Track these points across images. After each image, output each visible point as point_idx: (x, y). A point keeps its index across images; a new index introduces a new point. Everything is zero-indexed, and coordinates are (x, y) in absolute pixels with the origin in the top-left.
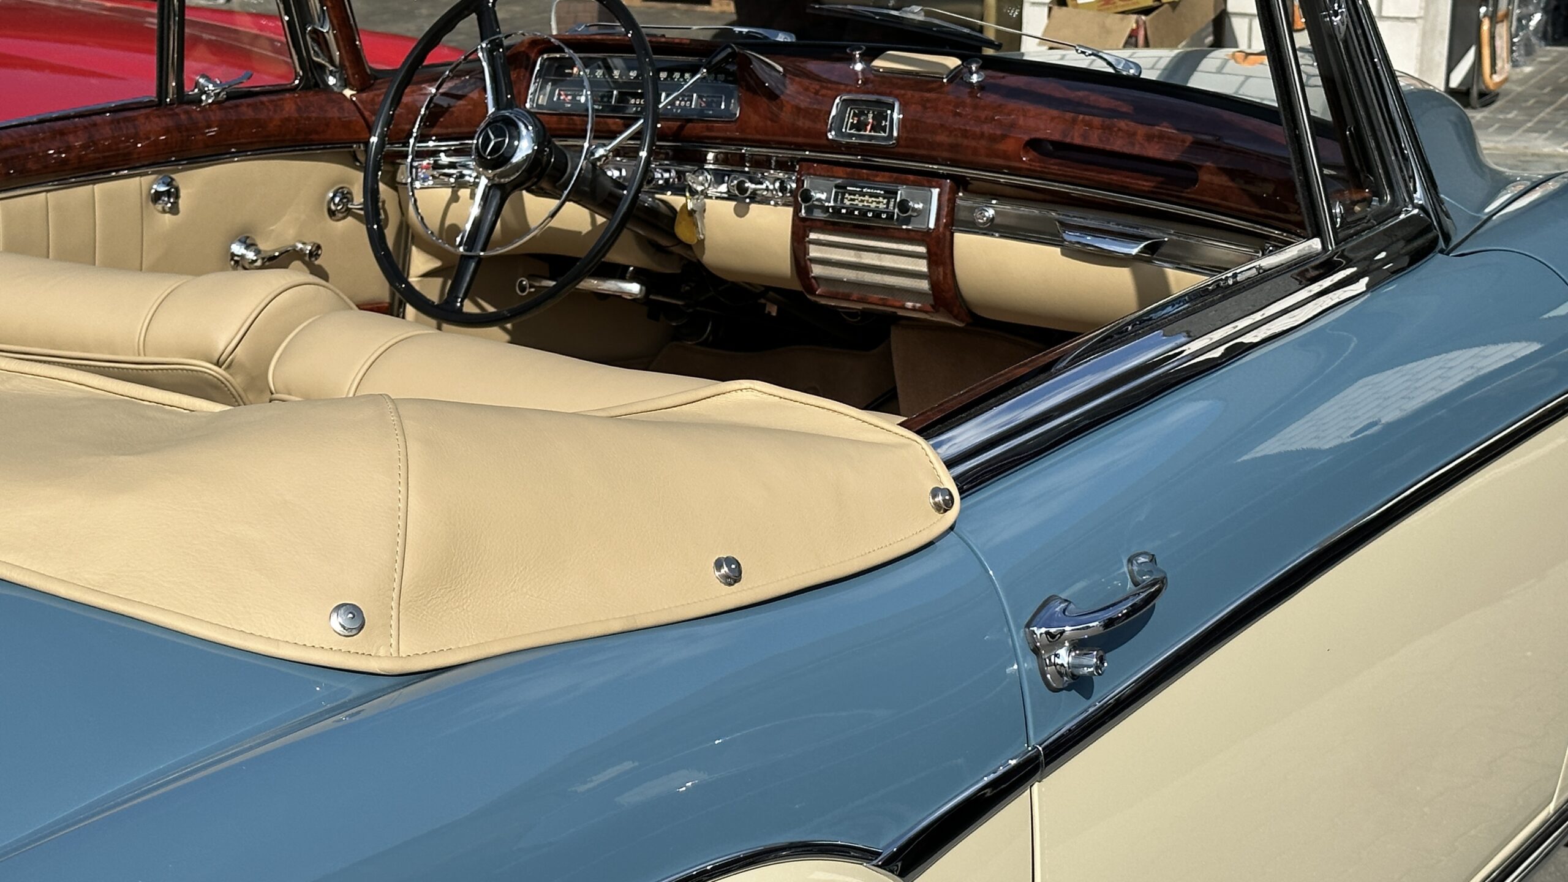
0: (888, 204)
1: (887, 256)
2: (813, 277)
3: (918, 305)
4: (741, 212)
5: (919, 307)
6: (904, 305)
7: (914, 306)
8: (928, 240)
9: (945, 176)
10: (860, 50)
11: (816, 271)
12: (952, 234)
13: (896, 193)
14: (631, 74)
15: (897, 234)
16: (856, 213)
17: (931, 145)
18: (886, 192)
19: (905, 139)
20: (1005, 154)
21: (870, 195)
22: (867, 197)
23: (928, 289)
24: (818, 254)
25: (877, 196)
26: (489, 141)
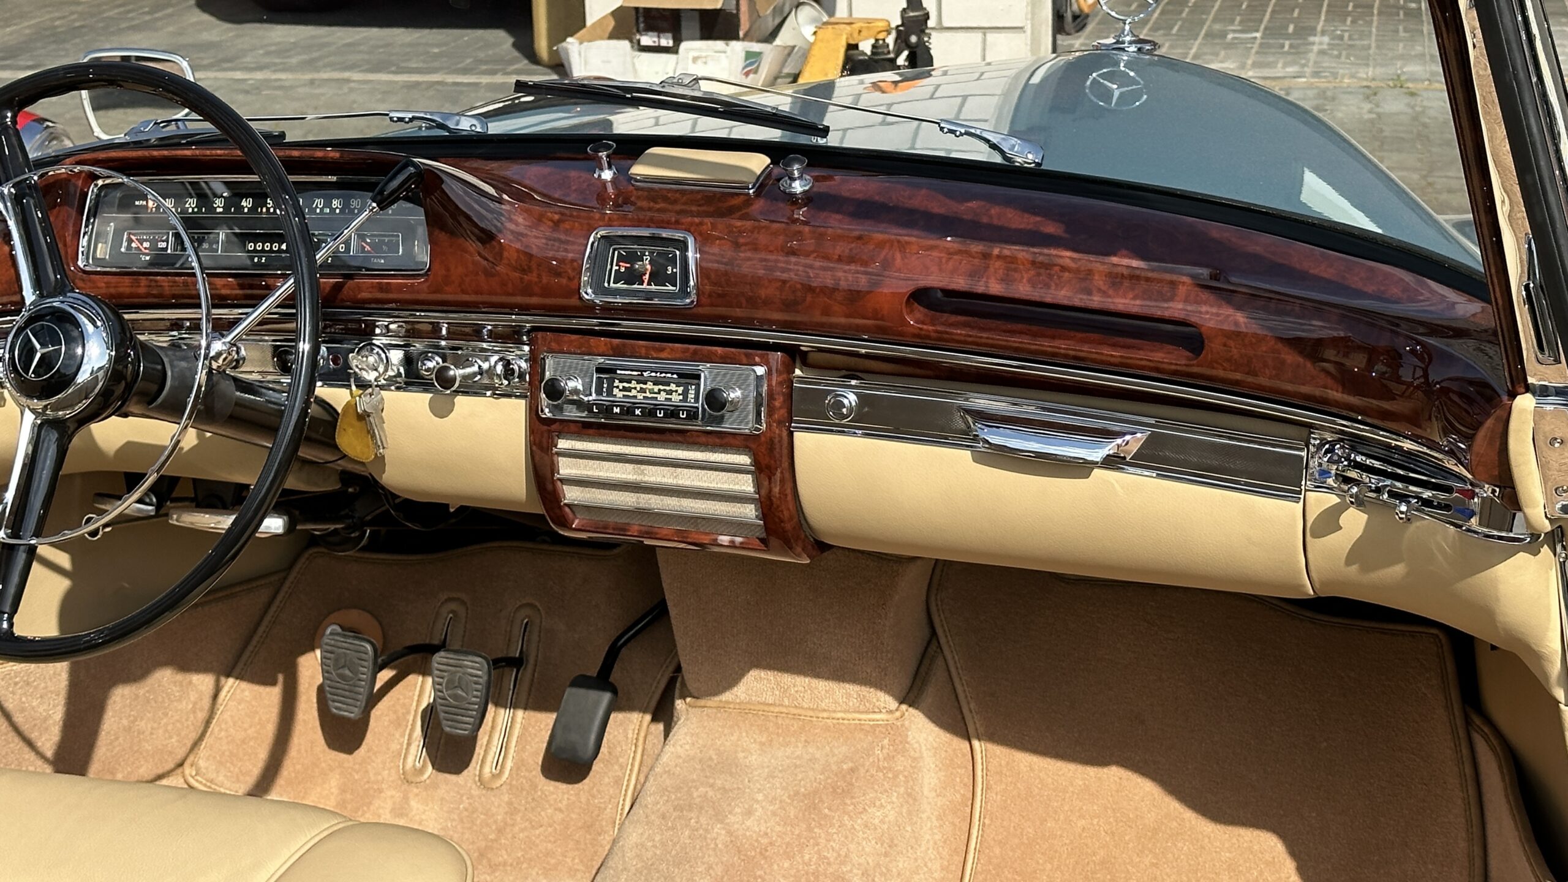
0: (685, 394)
1: (686, 471)
2: (565, 504)
3: (738, 540)
4: (441, 410)
5: (741, 543)
6: (715, 540)
7: (732, 542)
8: (753, 446)
9: (776, 347)
10: (608, 147)
11: (572, 495)
12: (791, 434)
13: (698, 377)
14: (244, 203)
15: (703, 439)
16: (638, 412)
17: (753, 302)
18: (680, 375)
19: (710, 296)
20: (877, 314)
21: (655, 381)
22: (650, 385)
23: (756, 516)
24: (574, 471)
25: (665, 382)
26: (33, 351)
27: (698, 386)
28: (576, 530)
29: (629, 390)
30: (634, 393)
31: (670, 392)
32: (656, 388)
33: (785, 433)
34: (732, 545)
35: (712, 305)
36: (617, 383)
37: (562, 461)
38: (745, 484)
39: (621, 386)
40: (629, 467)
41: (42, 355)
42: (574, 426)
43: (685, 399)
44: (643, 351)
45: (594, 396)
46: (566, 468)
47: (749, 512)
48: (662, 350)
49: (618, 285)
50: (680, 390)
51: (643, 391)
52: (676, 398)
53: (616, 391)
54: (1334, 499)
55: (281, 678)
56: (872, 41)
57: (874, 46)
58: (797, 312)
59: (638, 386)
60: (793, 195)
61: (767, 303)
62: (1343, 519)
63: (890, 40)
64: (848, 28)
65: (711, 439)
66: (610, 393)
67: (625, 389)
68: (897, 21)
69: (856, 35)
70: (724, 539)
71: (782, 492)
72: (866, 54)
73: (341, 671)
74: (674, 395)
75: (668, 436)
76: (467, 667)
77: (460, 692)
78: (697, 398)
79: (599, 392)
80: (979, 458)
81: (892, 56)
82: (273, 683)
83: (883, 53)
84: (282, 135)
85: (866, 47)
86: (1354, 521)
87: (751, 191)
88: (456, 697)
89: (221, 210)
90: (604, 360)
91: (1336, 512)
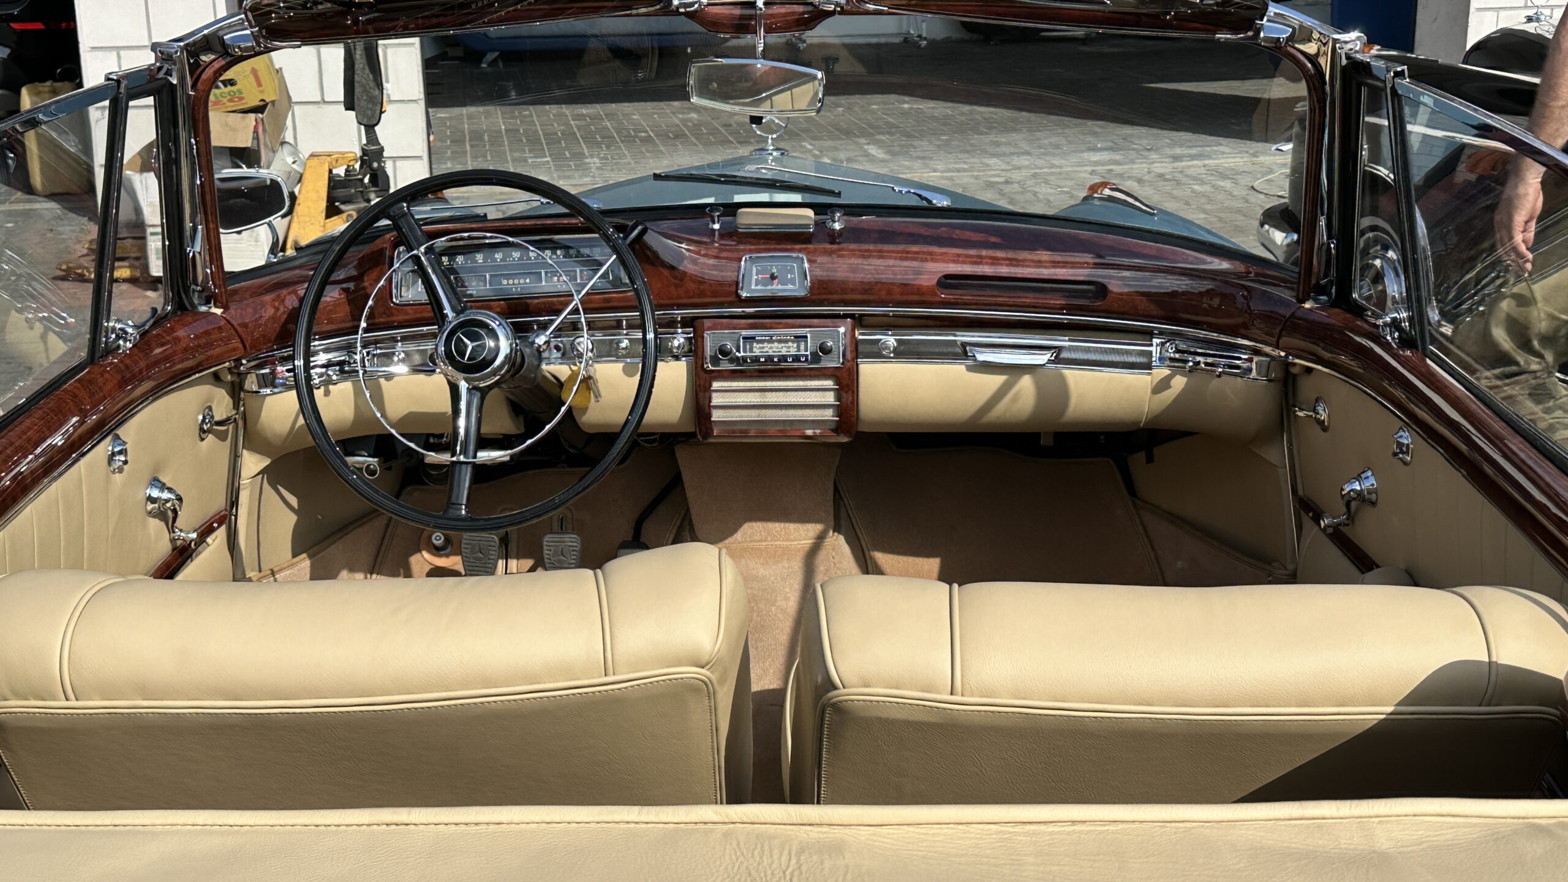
1: (789, 393)
2: (712, 422)
3: (818, 431)
5: (821, 433)
6: (804, 433)
8: (836, 374)
9: (845, 316)
10: (718, 210)
11: (717, 416)
13: (806, 337)
14: (496, 256)
15: (808, 373)
17: (844, 291)
18: (796, 337)
19: (818, 289)
20: (919, 290)
21: (780, 341)
22: (776, 344)
23: (833, 416)
24: (721, 400)
25: (786, 341)
26: (466, 346)
27: (807, 342)
28: (718, 436)
29: (763, 348)
30: (766, 349)
31: (789, 347)
32: (780, 346)
33: (855, 366)
34: (815, 436)
36: (755, 345)
37: (714, 395)
38: (830, 398)
39: (758, 346)
40: (757, 394)
41: (473, 348)
42: (725, 373)
43: (799, 350)
44: (768, 325)
45: (742, 354)
46: (717, 399)
47: (828, 415)
48: (779, 323)
49: (759, 287)
51: (771, 348)
52: (793, 351)
53: (755, 350)
54: (1166, 372)
56: (345, 167)
57: (347, 171)
58: (872, 294)
59: (769, 346)
60: (834, 230)
61: (853, 290)
62: (1173, 382)
63: (357, 166)
64: (329, 158)
65: (813, 373)
66: (751, 351)
67: (760, 348)
68: (359, 154)
69: (334, 163)
70: (809, 432)
71: (853, 400)
72: (341, 176)
73: (476, 555)
74: (790, 349)
75: (786, 373)
76: (567, 541)
77: (562, 558)
78: (806, 350)
79: (745, 351)
80: (970, 369)
81: (360, 177)
83: (355, 175)
84: (485, 215)
85: (340, 171)
86: (1179, 382)
87: (811, 230)
88: (559, 561)
89: (481, 261)
90: (745, 333)
91: (1169, 378)
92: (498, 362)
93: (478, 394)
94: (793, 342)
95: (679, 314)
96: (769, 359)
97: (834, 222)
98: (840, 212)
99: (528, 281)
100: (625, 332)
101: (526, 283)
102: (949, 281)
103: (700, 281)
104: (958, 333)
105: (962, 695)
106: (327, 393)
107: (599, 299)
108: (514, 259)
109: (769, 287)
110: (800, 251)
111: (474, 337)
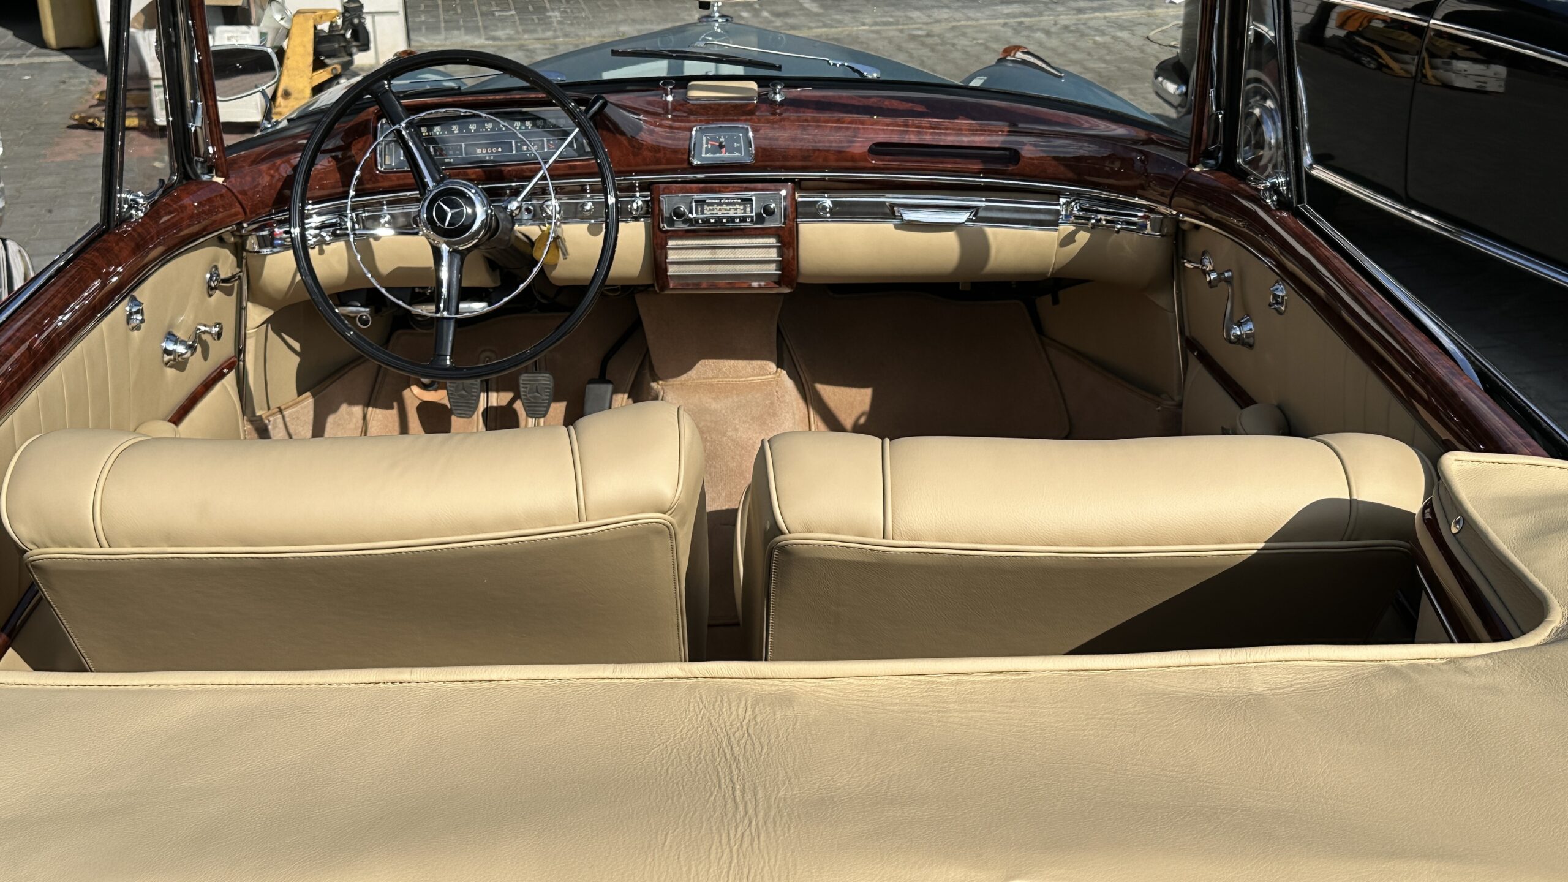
0: (745, 209)
1: (737, 250)
2: (669, 276)
3: (763, 284)
4: (595, 232)
5: (765, 286)
6: (750, 285)
7: (759, 285)
8: (778, 233)
9: (786, 181)
10: (672, 84)
11: (672, 270)
12: (797, 224)
13: (751, 200)
14: (471, 127)
15: (753, 232)
16: (724, 221)
17: (785, 158)
18: (742, 200)
19: (762, 157)
20: (853, 158)
21: (728, 204)
22: (724, 207)
23: (776, 270)
24: (676, 257)
25: (734, 204)
26: (445, 213)
27: (752, 204)
28: (673, 289)
29: (713, 210)
30: (715, 212)
31: (736, 209)
32: (728, 208)
33: (795, 225)
34: (760, 288)
35: (763, 161)
36: (706, 207)
37: (670, 252)
38: (773, 254)
39: (708, 208)
40: (708, 251)
41: (452, 214)
42: (680, 233)
43: (745, 212)
44: (718, 189)
45: (695, 215)
46: (672, 256)
47: (772, 269)
48: (727, 188)
49: (708, 155)
50: (742, 207)
51: (720, 210)
52: (740, 213)
53: (705, 212)
54: (1072, 228)
55: (395, 404)
56: (329, 23)
57: (331, 26)
58: (810, 161)
59: (719, 208)
60: (776, 102)
61: (793, 158)
62: (1077, 237)
63: (340, 22)
64: (313, 15)
65: (758, 232)
66: (702, 213)
67: (710, 210)
68: (340, 9)
69: (318, 19)
70: (755, 284)
71: (794, 255)
72: (325, 32)
73: (459, 393)
74: (738, 211)
75: (733, 233)
76: (541, 380)
77: (536, 394)
78: (752, 211)
79: (697, 213)
80: (897, 227)
81: (342, 32)
82: (392, 408)
83: (337, 31)
85: (325, 27)
86: (1083, 237)
87: (755, 102)
88: (535, 398)
89: (457, 132)
90: (696, 196)
91: (1074, 233)
92: (475, 227)
93: (458, 256)
94: (739, 204)
95: (636, 179)
96: (719, 220)
97: (775, 94)
98: (781, 85)
99: (500, 150)
100: (589, 196)
101: (497, 152)
102: (880, 149)
103: (656, 149)
104: (887, 195)
105: (893, 539)
106: (321, 252)
107: (565, 166)
108: (486, 130)
109: (718, 155)
110: (746, 120)
111: (452, 205)
